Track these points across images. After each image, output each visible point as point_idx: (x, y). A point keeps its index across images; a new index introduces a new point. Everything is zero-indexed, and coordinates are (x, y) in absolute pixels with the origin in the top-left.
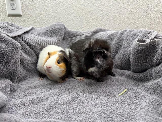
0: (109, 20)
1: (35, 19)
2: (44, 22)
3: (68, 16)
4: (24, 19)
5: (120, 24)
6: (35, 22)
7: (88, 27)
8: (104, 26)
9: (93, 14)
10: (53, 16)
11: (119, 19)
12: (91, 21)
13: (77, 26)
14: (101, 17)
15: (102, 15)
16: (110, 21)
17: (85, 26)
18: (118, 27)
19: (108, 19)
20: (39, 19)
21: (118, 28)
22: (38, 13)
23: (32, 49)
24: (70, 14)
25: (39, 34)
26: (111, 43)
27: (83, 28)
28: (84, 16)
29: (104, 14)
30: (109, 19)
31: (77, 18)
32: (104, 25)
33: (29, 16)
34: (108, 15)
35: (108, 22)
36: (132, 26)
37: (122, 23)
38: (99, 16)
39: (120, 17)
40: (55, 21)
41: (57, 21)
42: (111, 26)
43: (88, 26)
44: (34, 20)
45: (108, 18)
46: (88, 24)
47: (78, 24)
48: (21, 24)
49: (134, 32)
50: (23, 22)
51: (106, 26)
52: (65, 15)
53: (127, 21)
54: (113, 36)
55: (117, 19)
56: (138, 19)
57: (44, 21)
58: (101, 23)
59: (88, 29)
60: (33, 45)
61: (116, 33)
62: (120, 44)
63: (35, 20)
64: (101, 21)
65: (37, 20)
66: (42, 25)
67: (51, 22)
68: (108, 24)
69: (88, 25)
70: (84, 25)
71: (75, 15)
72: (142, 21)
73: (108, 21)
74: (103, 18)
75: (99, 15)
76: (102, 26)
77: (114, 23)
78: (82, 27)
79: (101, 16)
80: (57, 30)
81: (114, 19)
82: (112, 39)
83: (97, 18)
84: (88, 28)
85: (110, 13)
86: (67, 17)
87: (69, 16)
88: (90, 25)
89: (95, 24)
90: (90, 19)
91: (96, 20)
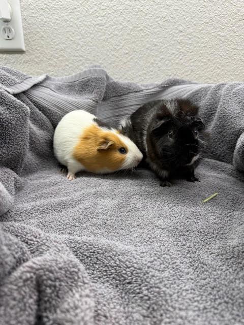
0: (193, 62)
1: (49, 59)
2: (68, 65)
3: (113, 53)
4: (30, 59)
5: (215, 71)
6: (50, 65)
7: (151, 75)
8: (183, 73)
9: (163, 50)
10: (85, 54)
11: (213, 60)
12: (157, 64)
13: (130, 73)
14: (177, 57)
15: (180, 52)
16: (195, 64)
17: (145, 73)
18: (209, 76)
19: (191, 59)
20: (57, 59)
21: (210, 79)
22: (56, 47)
24: (118, 48)
25: (59, 89)
27: (143, 78)
28: (145, 54)
29: (183, 51)
31: (131, 57)
32: (183, 71)
33: (38, 52)
34: (191, 51)
35: (191, 66)
36: (238, 75)
37: (218, 68)
38: (173, 53)
39: (216, 56)
40: (88, 63)
41: (91, 63)
42: (197, 74)
43: (152, 73)
45: (191, 57)
46: (151, 69)
47: (132, 69)
48: (24, 68)
49: (240, 87)
50: (27, 64)
51: (187, 74)
52: (108, 51)
53: (228, 64)
54: (199, 95)
55: (209, 60)
57: (67, 63)
58: (176, 67)
61: (206, 89)
62: (211, 111)
63: (50, 61)
64: (177, 63)
65: (54, 60)
66: (64, 70)
68: (190, 71)
69: (152, 72)
70: (144, 72)
71: (127, 52)
73: (192, 64)
74: (180, 58)
76: (180, 75)
77: (202, 69)
78: (140, 76)
79: (177, 54)
80: (92, 82)
81: (202, 60)
83: (170, 58)
84: (152, 77)
85: (195, 49)
86: (110, 55)
87: (115, 54)
89: (165, 70)
90: (155, 60)
91: (168, 61)
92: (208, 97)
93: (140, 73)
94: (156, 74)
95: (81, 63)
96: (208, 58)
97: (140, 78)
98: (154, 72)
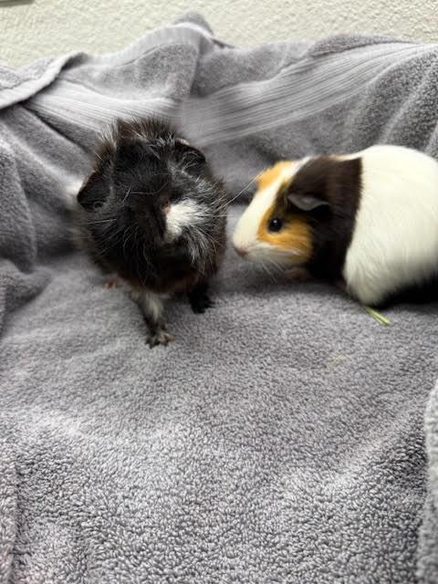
1: (81, 9)
2: (118, 19)
4: (47, 12)
6: (86, 21)
7: (293, 23)
17: (277, 21)
20: (96, 6)
23: (79, 144)
26: (392, 109)
27: (274, 32)
40: (157, 10)
41: (163, 9)
43: (294, 19)
44: (79, 12)
46: (291, 9)
47: (249, 12)
48: (39, 33)
50: (44, 25)
54: (403, 78)
57: (117, 15)
59: (295, 31)
60: (78, 128)
61: (422, 63)
63: (83, 14)
65: (92, 10)
66: (113, 29)
69: (293, 15)
70: (276, 17)
78: (267, 27)
82: (397, 93)
84: (295, 27)
88: (300, 15)
89: (320, 9)
92: (424, 83)
93: (266, 22)
94: (303, 21)
95: (143, 11)
97: (267, 32)
98: (297, 16)
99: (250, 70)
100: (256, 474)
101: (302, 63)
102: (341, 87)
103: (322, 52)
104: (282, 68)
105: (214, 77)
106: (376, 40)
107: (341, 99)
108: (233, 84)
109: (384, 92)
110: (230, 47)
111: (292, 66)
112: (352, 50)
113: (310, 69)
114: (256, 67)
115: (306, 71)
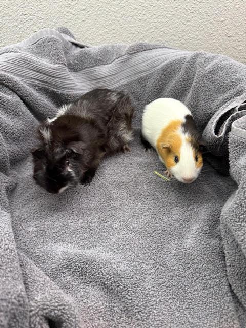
7: (114, 33)
8: (147, 30)
9: (123, 5)
10: (34, 12)
11: (178, 15)
12: (119, 21)
14: (140, 12)
15: (143, 7)
16: (159, 20)
28: (104, 10)
30: (157, 16)
31: (89, 13)
34: (154, 5)
35: (155, 23)
39: (181, 10)
42: (161, 31)
45: (155, 12)
46: (113, 27)
47: (92, 27)
51: (151, 31)
53: (193, 19)
54: (173, 67)
56: (216, 14)
58: (140, 24)
66: (13, 31)
67: (32, 25)
69: (114, 30)
71: (84, 7)
72: (223, 20)
73: (155, 20)
74: (144, 13)
75: (136, 7)
77: (167, 25)
78: (101, 35)
81: (167, 15)
82: (170, 73)
83: (132, 14)
84: (115, 36)
89: (127, 27)
90: (116, 17)
91: (131, 18)
92: (182, 71)
93: (101, 32)
94: (118, 33)
96: (173, 13)
97: (101, 37)
98: (116, 30)
99: (100, 60)
100: (158, 247)
101: (125, 57)
102: (143, 69)
103: (133, 52)
104: (115, 59)
105: (82, 63)
106: (157, 46)
107: (144, 74)
108: (92, 67)
109: (165, 73)
110: (88, 47)
111: (120, 59)
112: (146, 51)
113: (128, 60)
114: (102, 58)
115: (126, 61)
